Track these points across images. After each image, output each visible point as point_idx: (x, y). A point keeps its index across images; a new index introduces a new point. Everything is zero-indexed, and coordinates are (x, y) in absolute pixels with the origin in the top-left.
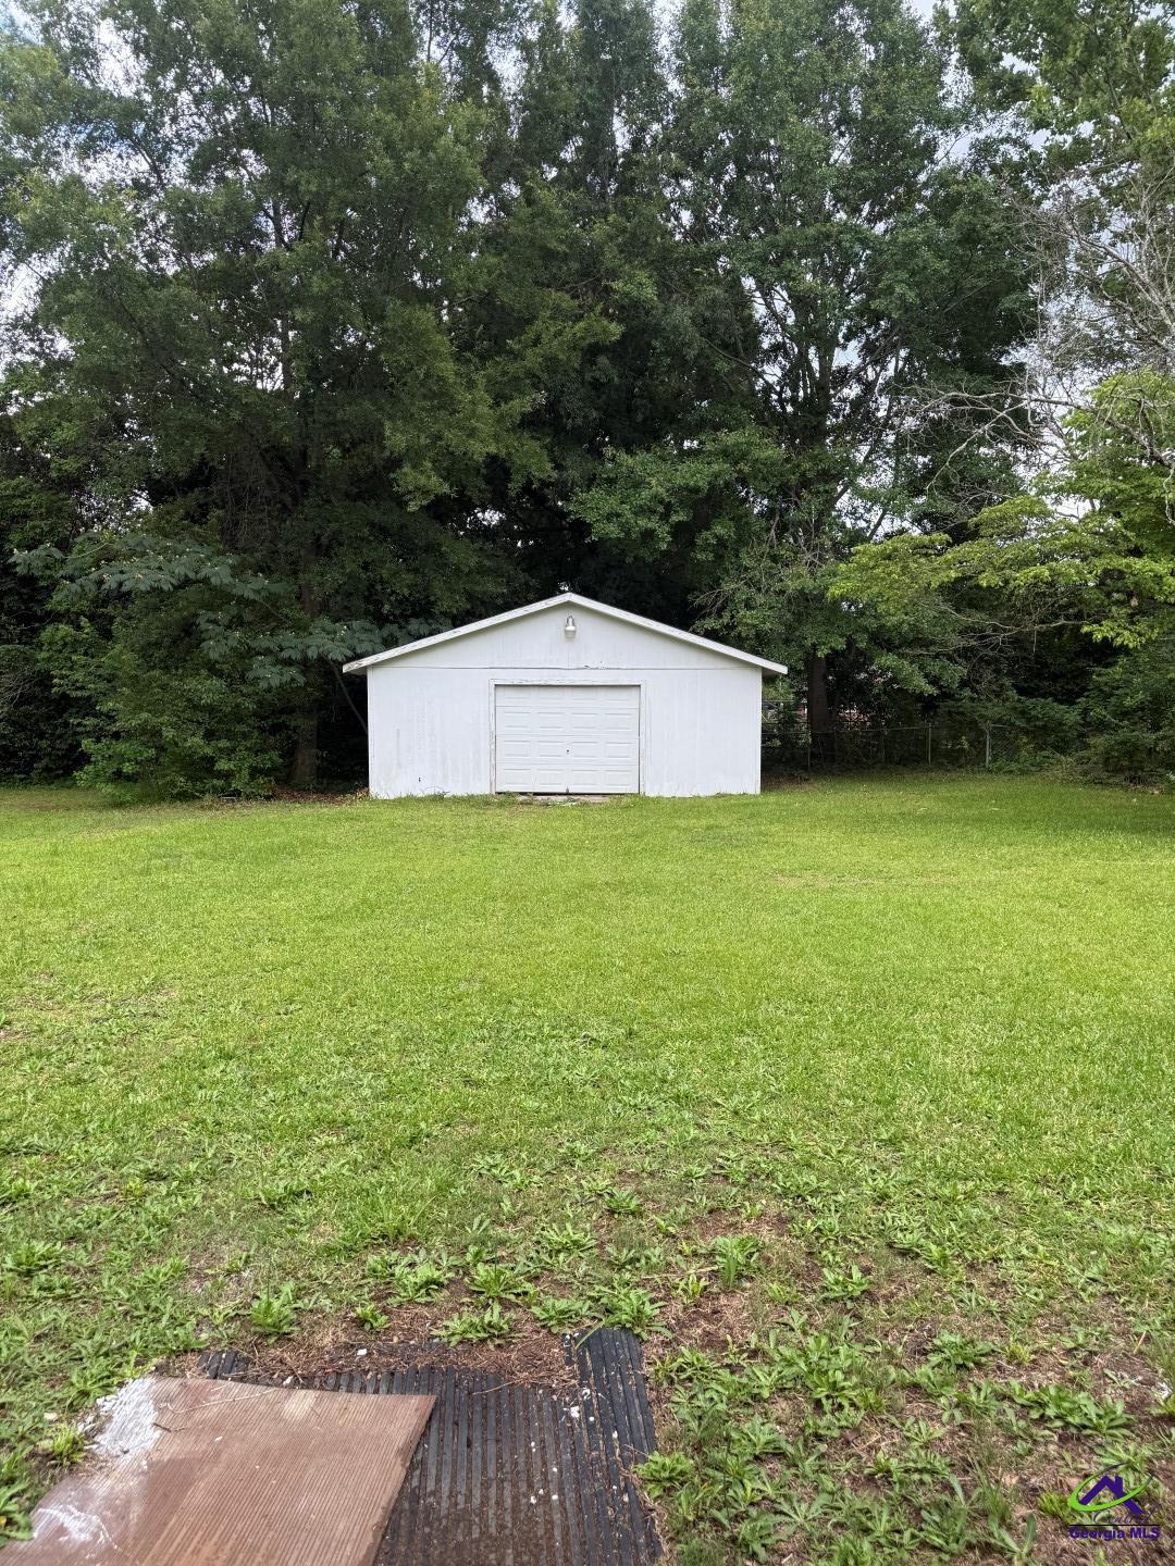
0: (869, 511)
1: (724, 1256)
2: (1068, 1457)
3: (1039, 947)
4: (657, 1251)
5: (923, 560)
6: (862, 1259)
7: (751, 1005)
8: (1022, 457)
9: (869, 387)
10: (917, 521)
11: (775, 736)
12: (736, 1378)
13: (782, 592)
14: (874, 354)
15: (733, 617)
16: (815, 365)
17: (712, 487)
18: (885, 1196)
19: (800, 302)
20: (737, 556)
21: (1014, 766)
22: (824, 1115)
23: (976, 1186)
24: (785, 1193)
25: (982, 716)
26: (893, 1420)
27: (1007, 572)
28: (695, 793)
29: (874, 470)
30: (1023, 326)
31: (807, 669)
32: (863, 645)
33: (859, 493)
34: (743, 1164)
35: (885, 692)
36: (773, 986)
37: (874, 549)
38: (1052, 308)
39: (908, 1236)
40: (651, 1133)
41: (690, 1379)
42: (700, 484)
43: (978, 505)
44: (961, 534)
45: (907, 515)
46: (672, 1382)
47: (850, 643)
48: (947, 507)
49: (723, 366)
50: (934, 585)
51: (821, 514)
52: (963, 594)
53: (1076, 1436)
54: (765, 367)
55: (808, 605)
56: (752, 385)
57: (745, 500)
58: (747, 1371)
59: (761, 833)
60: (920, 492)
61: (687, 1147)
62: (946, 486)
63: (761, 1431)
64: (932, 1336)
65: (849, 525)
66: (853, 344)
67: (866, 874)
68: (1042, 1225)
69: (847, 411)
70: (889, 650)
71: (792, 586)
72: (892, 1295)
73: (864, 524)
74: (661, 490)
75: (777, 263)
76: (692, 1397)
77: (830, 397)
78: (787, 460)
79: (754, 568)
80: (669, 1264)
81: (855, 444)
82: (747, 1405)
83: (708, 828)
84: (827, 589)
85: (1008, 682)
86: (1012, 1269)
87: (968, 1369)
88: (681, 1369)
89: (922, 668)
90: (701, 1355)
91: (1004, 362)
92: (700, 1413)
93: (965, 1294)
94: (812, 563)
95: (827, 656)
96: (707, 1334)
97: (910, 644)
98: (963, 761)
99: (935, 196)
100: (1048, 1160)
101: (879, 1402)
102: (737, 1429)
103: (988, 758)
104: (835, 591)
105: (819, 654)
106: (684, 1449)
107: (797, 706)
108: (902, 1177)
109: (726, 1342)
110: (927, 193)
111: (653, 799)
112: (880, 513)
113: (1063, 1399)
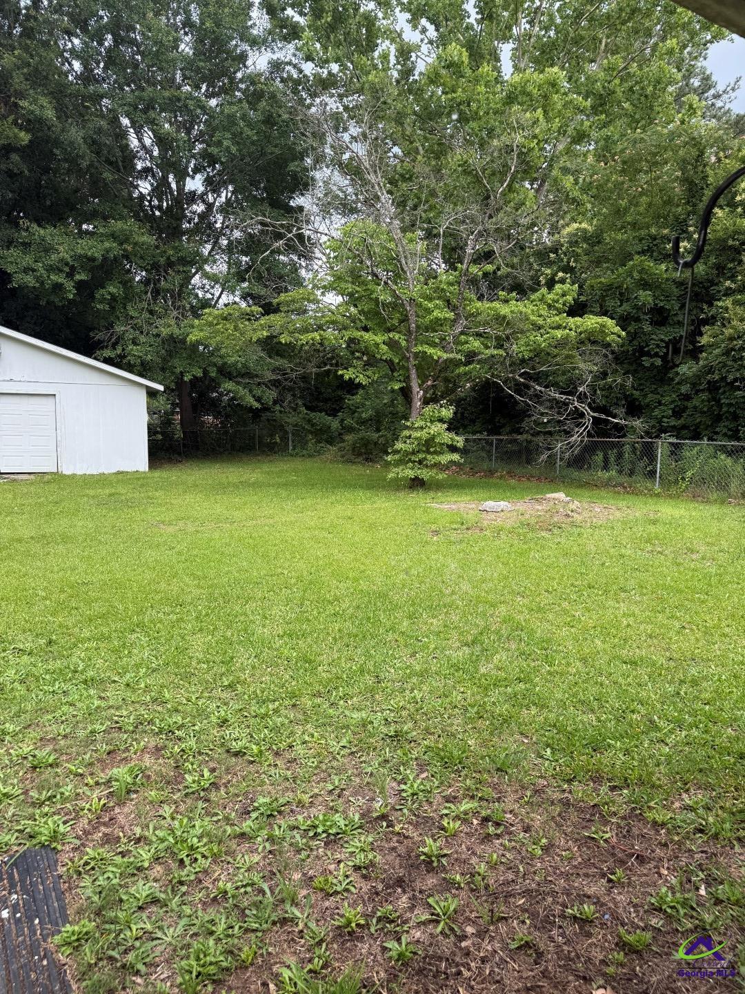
0: (213, 287)
1: (117, 780)
2: (329, 853)
3: (317, 558)
4: (69, 788)
5: (247, 323)
6: (210, 763)
7: (140, 612)
8: (304, 264)
9: (210, 206)
10: (244, 297)
11: (158, 432)
12: (125, 860)
13: (158, 335)
14: (213, 185)
15: (123, 350)
16: (174, 186)
17: (105, 259)
18: (225, 721)
19: (161, 140)
20: (125, 308)
21: (305, 452)
22: (187, 677)
23: (280, 705)
24: (161, 731)
25: (286, 422)
26: (229, 859)
27: (297, 335)
28: (101, 471)
29: (215, 262)
30: (302, 184)
31: (177, 388)
32: (213, 375)
33: (206, 275)
34: (132, 717)
35: (229, 405)
36: (155, 598)
37: (216, 312)
38: (318, 175)
39: (240, 743)
40: (65, 708)
41: (93, 869)
42: (96, 255)
43: (279, 291)
44: (269, 309)
45: (237, 293)
46: (79, 873)
47: (205, 372)
48: (259, 290)
49: (108, 176)
50: (254, 339)
51: (182, 286)
52: (271, 346)
53: (334, 840)
54: (139, 182)
55: (175, 345)
56: (130, 194)
57: (129, 271)
58: (134, 853)
59: (149, 497)
60: (244, 280)
61: (91, 714)
62: (259, 278)
63: (142, 890)
64: (253, 801)
65: (200, 296)
66: (198, 176)
67: (218, 520)
68: (317, 720)
69: (196, 220)
70: (230, 379)
71: (165, 332)
72: (229, 782)
73: (210, 296)
74: (67, 256)
75: (145, 111)
76: (95, 880)
77: (184, 210)
78: (157, 247)
79: (137, 318)
80: (78, 794)
81: (202, 243)
82: (134, 875)
83: (110, 495)
84: (188, 335)
85: (300, 402)
86: (300, 750)
87: (274, 816)
88: (87, 864)
89: (251, 391)
90: (101, 850)
91: (292, 203)
92: (100, 889)
93: (273, 771)
94: (177, 318)
95: (191, 381)
96: (105, 835)
97: (243, 376)
98: (276, 449)
99: (247, 88)
100: (321, 682)
101: (220, 851)
102: (127, 893)
103: (291, 448)
104: (192, 338)
105: (185, 379)
106: (89, 917)
107: (173, 413)
108: (237, 707)
109: (119, 838)
110: (243, 86)
111: (68, 476)
112: (220, 290)
113: (326, 821)
